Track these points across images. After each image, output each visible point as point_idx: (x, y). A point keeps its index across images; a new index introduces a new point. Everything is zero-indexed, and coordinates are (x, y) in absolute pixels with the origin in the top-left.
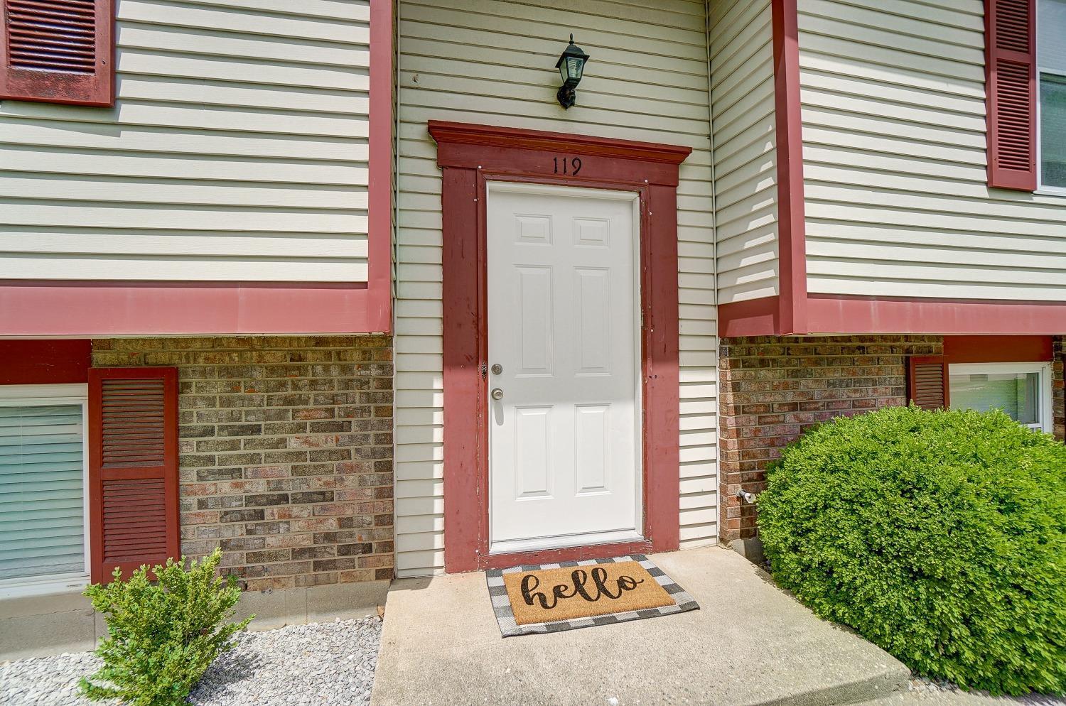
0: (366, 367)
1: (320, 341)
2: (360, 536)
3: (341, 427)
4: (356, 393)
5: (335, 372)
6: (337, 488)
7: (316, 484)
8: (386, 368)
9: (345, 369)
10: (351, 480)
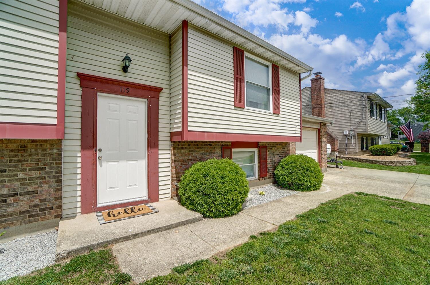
0: (52, 149)
1: (33, 141)
2: (48, 204)
3: (42, 169)
4: (48, 158)
5: (39, 151)
6: (39, 190)
7: (30, 189)
8: (60, 150)
9: (44, 150)
10: (45, 186)
